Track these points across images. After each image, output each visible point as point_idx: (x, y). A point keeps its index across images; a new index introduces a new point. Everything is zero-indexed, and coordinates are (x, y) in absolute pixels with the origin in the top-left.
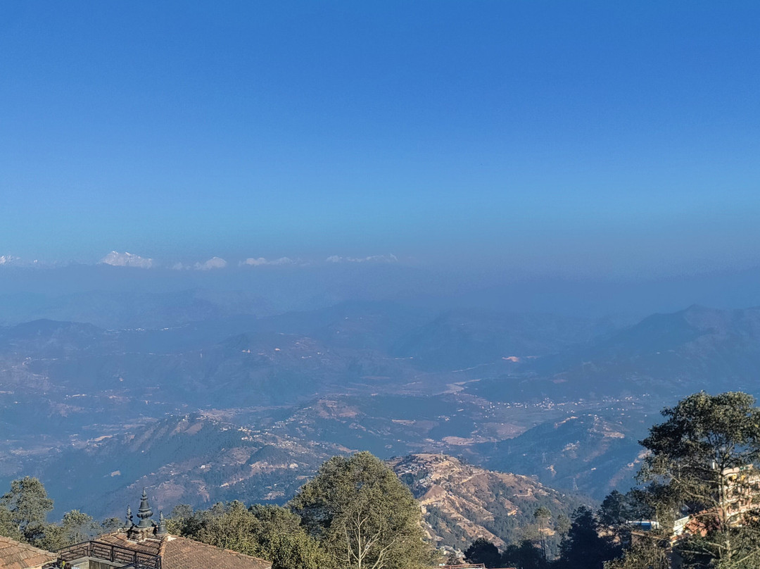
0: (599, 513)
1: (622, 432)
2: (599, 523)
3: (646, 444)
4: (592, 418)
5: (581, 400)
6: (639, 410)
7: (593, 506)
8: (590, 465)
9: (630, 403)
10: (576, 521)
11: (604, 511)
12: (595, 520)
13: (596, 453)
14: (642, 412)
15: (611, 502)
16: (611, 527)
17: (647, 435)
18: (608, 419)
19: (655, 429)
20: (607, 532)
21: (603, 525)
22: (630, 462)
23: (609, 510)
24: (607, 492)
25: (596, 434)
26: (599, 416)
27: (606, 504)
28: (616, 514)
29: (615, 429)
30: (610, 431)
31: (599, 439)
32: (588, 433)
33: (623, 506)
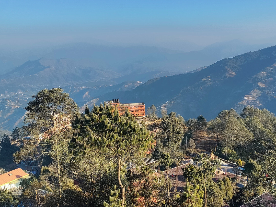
0: (11, 136)
1: (19, 105)
2: (12, 139)
3: (27, 109)
4: (7, 101)
5: (2, 94)
6: (25, 97)
7: (9, 133)
8: (7, 119)
9: (21, 94)
10: (3, 140)
11: (13, 135)
12: (10, 139)
13: (9, 114)
14: (26, 97)
15: (15, 131)
16: (16, 140)
17: (27, 106)
18: (13, 101)
19: (30, 103)
20: (15, 142)
21: (13, 140)
22: (22, 116)
23: (15, 134)
24: (14, 128)
25: (8, 107)
26: (9, 100)
27: (14, 132)
28: (18, 135)
29: (16, 104)
30: (14, 105)
31: (10, 109)
32: (6, 107)
33: (20, 132)
